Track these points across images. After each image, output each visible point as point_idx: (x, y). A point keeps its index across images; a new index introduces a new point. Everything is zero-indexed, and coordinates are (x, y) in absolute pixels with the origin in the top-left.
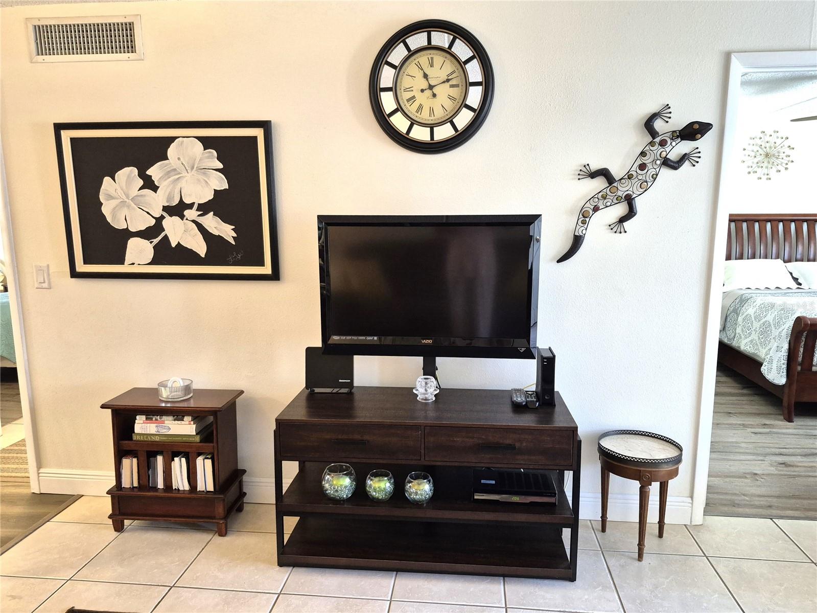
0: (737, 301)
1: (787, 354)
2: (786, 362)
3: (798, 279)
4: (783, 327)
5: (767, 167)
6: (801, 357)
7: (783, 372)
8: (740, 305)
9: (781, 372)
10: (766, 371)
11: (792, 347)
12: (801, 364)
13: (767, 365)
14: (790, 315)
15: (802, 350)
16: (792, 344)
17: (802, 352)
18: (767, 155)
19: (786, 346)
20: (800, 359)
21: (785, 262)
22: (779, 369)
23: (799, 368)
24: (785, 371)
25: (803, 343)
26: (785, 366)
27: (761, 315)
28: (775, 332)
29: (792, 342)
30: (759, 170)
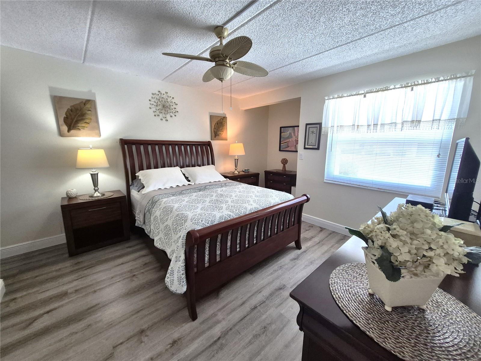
0: (150, 202)
1: (184, 264)
2: (184, 272)
3: (188, 178)
4: (179, 234)
5: (165, 113)
6: (196, 261)
7: (183, 282)
8: (152, 206)
9: (182, 282)
10: (169, 283)
11: (188, 256)
12: (197, 266)
13: (169, 277)
14: (183, 221)
15: (195, 255)
16: (187, 254)
17: (196, 257)
18: (164, 106)
19: (183, 257)
20: (195, 263)
21: (181, 168)
22: (180, 279)
23: (195, 270)
24: (185, 280)
25: (196, 249)
26: (184, 276)
27: (164, 219)
28: (174, 237)
29: (187, 251)
30: (161, 115)
